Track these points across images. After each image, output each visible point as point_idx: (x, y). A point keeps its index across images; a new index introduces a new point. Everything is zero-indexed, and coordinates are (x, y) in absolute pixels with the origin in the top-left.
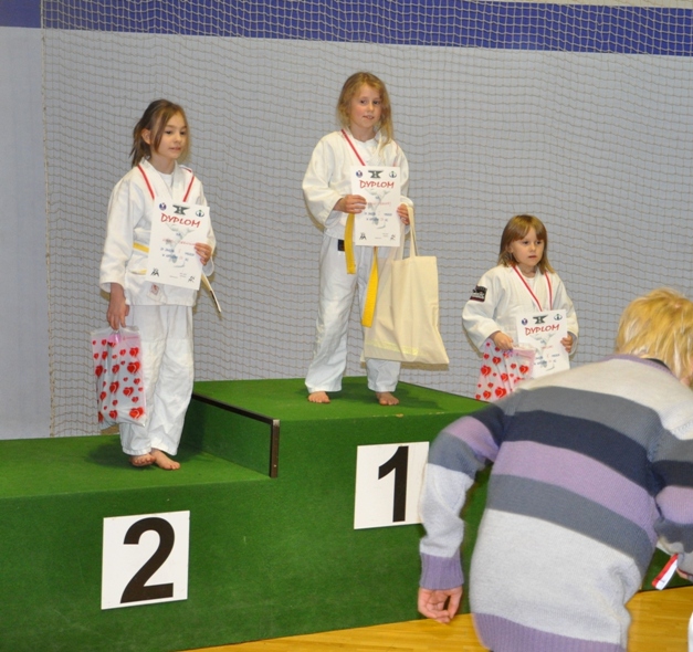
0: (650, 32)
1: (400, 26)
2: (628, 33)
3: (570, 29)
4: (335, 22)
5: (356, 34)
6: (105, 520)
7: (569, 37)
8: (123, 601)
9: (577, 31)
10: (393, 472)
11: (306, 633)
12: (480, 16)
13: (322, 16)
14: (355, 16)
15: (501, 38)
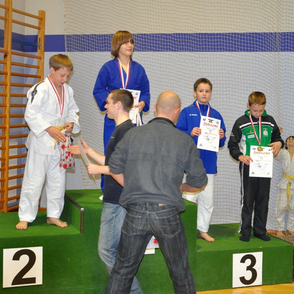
6: (4, 250)
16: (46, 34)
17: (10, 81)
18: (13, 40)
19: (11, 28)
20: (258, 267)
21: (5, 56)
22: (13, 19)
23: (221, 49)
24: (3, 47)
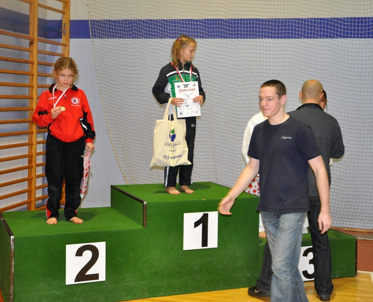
0: (341, 28)
1: (232, 31)
2: (331, 29)
3: (305, 28)
5: (214, 35)
6: (67, 246)
7: (305, 32)
8: (75, 281)
9: (308, 29)
10: (201, 225)
11: (161, 296)
12: (266, 25)
13: (200, 28)
14: (214, 28)
15: (275, 34)
16: (71, 19)
17: (37, 70)
18: (40, 27)
19: (37, 13)
21: (31, 43)
22: (39, 2)
23: (262, 36)
24: (28, 34)
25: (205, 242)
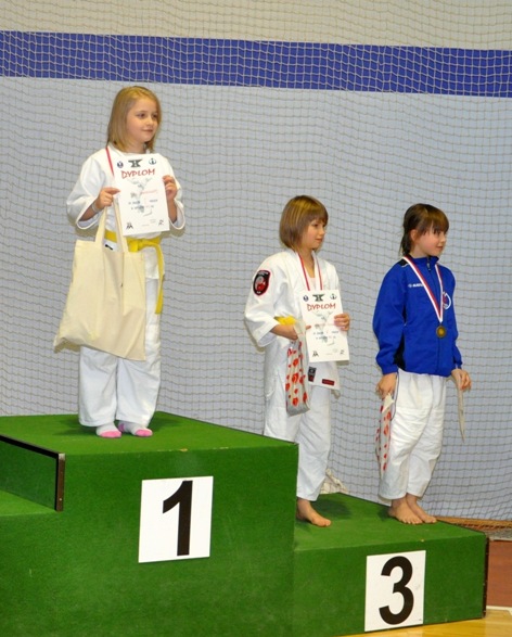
0: (431, 72)
1: (184, 66)
2: (409, 73)
3: (352, 69)
4: (120, 62)
5: (140, 73)
7: (351, 76)
9: (359, 70)
10: (178, 505)
12: (263, 55)
13: (107, 56)
14: (139, 56)
15: (284, 77)
20: (417, 585)
25: (183, 546)
